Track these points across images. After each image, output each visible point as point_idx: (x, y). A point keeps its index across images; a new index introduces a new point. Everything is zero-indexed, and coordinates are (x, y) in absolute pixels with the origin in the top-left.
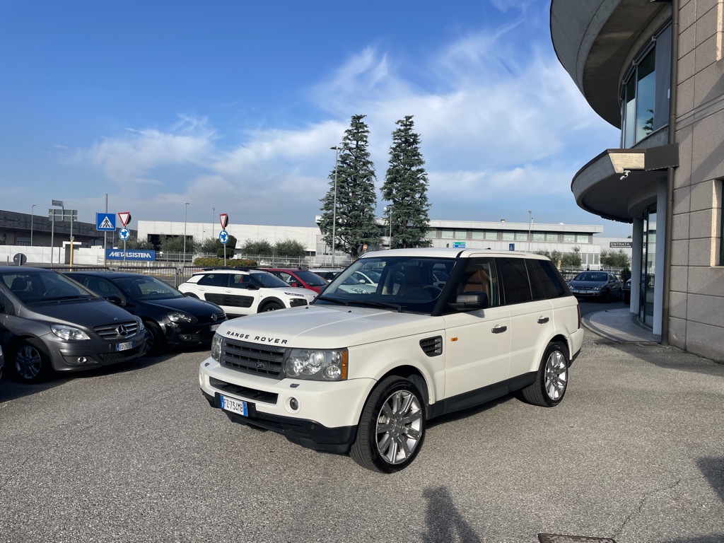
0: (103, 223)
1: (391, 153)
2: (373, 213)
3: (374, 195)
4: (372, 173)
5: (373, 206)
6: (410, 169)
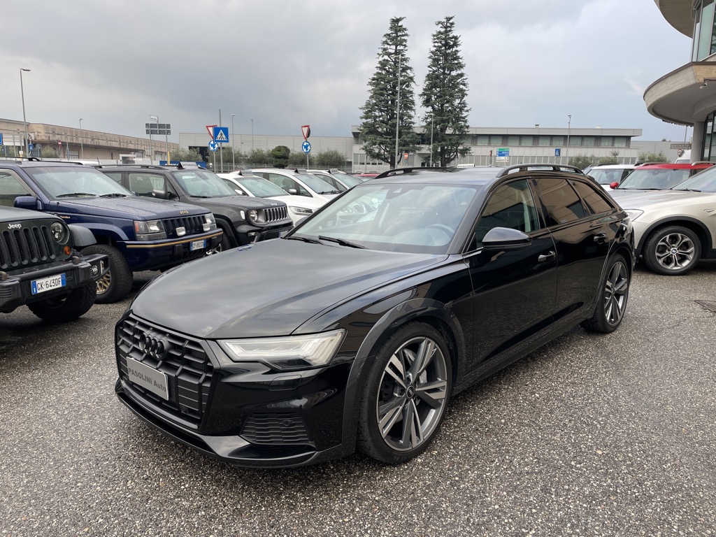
1: (430, 58)
2: (412, 120)
3: (413, 102)
4: (411, 79)
5: (412, 113)
6: (449, 74)
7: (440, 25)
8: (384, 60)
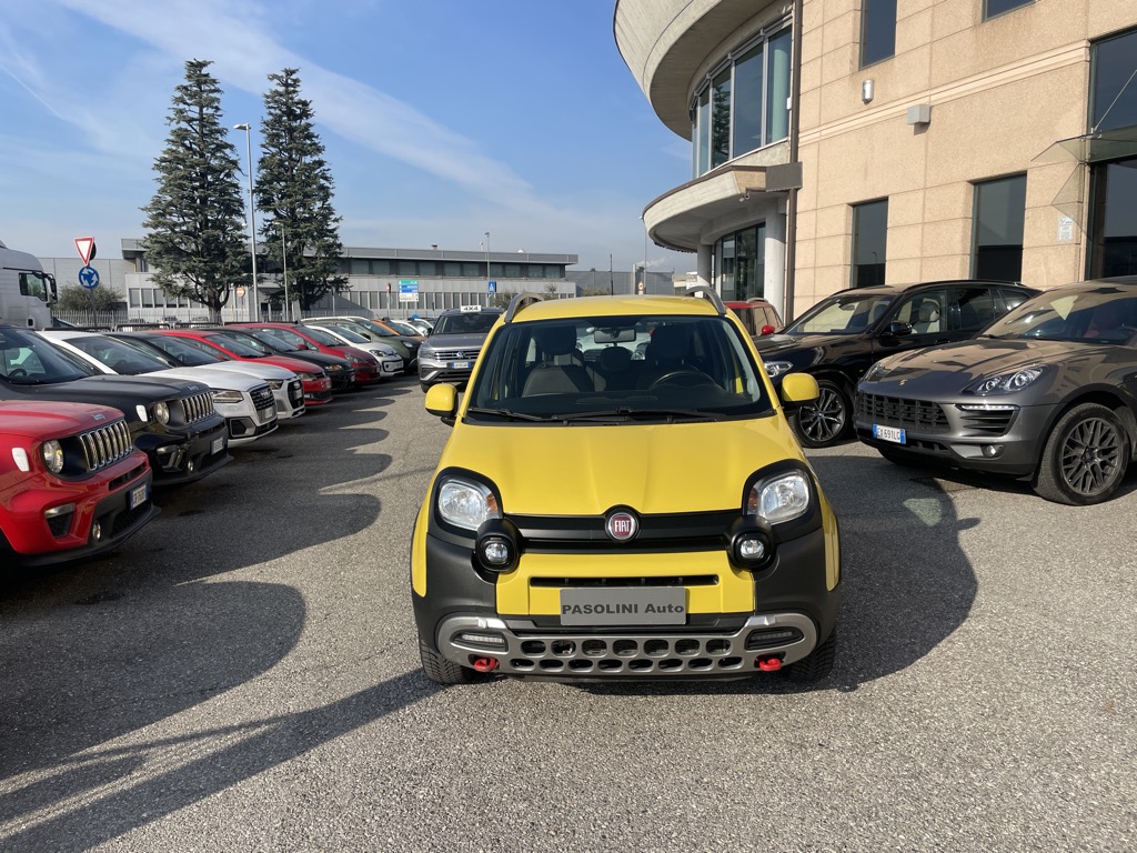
3: (240, 202)
4: (234, 163)
5: (240, 221)
6: (300, 160)
7: (276, 81)
8: (180, 129)
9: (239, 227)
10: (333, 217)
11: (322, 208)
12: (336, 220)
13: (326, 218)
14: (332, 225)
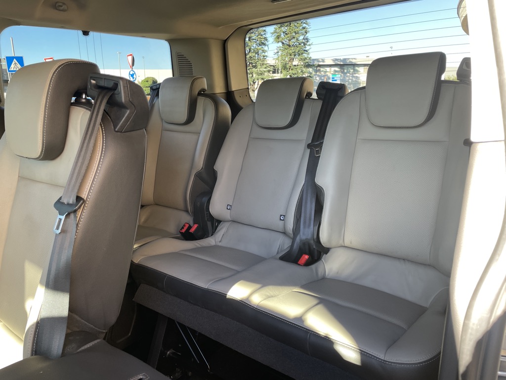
0: (13, 66)
2: (266, 54)
3: (266, 39)
5: (266, 48)
9: (264, 51)
10: (308, 43)
11: (304, 39)
12: (309, 45)
13: (305, 44)
14: (307, 48)
